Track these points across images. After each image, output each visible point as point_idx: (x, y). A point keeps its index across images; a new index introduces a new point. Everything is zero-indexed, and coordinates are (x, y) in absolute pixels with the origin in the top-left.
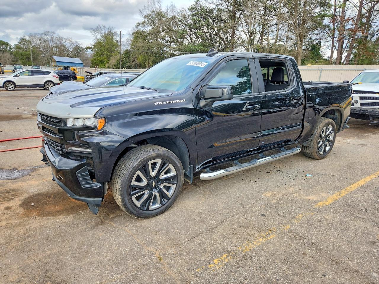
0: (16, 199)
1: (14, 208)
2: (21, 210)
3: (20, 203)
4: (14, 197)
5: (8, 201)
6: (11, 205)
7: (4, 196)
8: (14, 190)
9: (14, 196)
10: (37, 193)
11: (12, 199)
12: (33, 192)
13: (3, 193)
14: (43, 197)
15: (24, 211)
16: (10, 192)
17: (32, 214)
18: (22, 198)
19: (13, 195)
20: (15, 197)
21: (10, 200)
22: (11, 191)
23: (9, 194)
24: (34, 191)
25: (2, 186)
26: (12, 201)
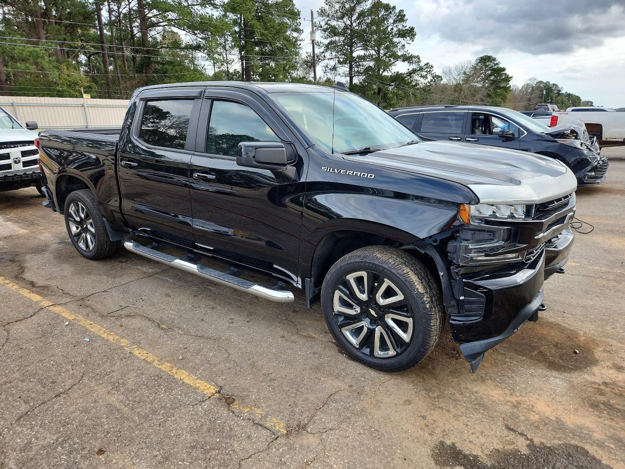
0: (598, 380)
1: (608, 364)
2: (598, 354)
3: (595, 369)
4: (602, 387)
5: (614, 384)
6: (611, 371)
7: (619, 400)
8: (594, 406)
9: (599, 389)
10: (555, 373)
11: (605, 384)
12: (560, 378)
13: (619, 411)
14: (550, 358)
15: (595, 351)
16: (604, 404)
17: (585, 340)
18: (586, 376)
19: (602, 394)
20: (599, 385)
21: (610, 384)
22: (602, 406)
23: (609, 402)
24: (557, 381)
25: (618, 440)
26: (608, 381)
